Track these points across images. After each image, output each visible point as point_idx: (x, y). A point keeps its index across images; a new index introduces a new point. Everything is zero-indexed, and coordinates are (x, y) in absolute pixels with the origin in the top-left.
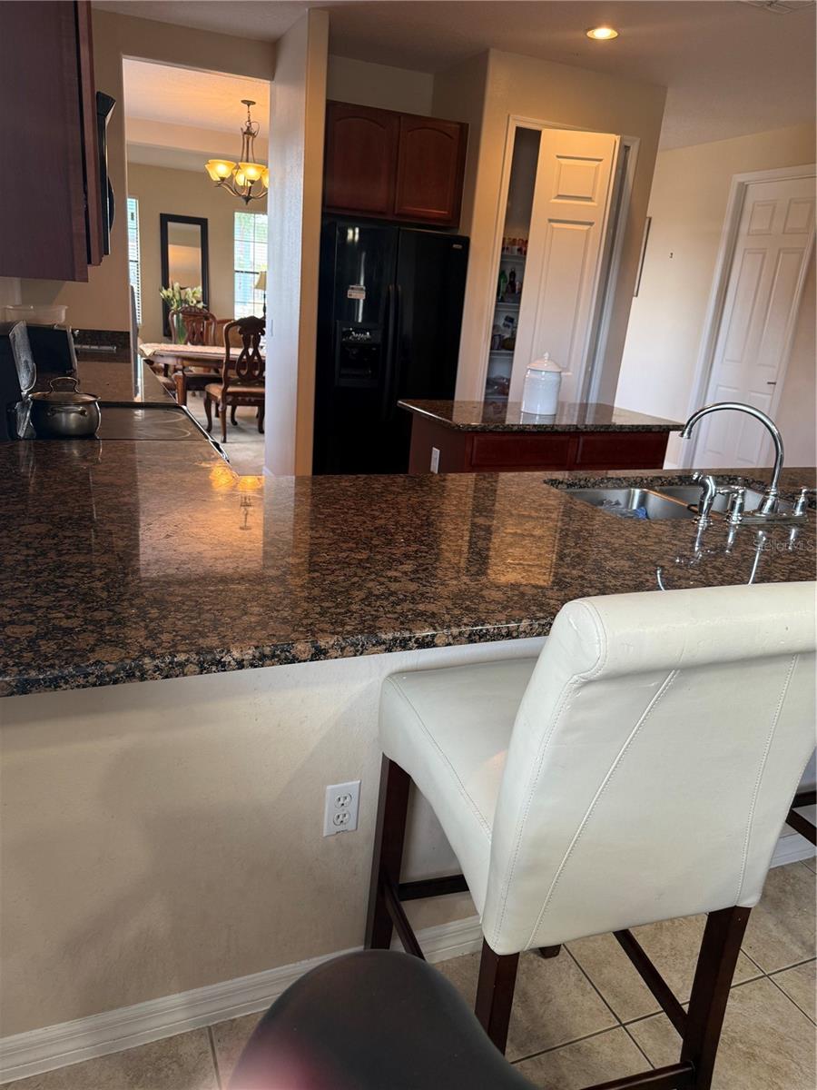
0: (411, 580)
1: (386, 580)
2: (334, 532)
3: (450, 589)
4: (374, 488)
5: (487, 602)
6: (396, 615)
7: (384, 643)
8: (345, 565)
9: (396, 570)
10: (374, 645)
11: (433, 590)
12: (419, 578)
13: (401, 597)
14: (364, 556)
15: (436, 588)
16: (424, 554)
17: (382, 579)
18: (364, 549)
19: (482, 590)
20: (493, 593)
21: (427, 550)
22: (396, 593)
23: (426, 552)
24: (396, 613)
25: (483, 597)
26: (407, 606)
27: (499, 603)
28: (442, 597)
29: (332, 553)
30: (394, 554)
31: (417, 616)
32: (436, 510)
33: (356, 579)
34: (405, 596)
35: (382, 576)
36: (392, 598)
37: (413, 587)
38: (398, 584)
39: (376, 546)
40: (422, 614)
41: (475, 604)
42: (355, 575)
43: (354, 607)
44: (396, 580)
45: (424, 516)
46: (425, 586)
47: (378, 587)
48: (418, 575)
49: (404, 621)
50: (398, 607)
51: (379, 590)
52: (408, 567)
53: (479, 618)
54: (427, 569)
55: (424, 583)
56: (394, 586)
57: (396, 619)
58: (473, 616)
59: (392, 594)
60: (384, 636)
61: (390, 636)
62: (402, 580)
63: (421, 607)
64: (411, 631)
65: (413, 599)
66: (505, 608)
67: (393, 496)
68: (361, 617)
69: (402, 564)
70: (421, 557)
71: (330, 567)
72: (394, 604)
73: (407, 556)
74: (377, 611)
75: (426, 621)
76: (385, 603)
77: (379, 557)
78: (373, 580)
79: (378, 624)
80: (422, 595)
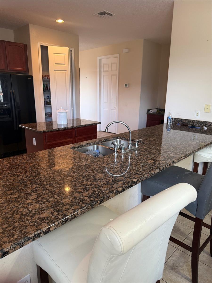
0: (36, 203)
1: (27, 205)
2: (3, 187)
3: (51, 203)
4: (16, 163)
5: (65, 205)
6: (33, 223)
7: (31, 239)
8: (10, 202)
9: (30, 199)
10: (27, 241)
11: (45, 205)
12: (39, 201)
13: (34, 212)
14: (17, 196)
15: (46, 204)
16: (39, 189)
17: (25, 206)
18: (16, 192)
19: (62, 200)
20: (66, 200)
21: (39, 186)
22: (31, 211)
23: (40, 187)
24: (33, 222)
25: (63, 203)
26: (37, 216)
27: (69, 204)
28: (49, 208)
29: (4, 197)
30: (28, 192)
31: (41, 221)
32: (40, 167)
33: (15, 208)
34: (35, 211)
35: (25, 204)
36: (31, 214)
37: (37, 206)
38: (31, 206)
39: (20, 189)
40: (43, 219)
41: (61, 208)
42: (15, 207)
43: (17, 224)
44: (30, 204)
45: (36, 171)
46: (42, 204)
47: (24, 210)
48: (38, 200)
49: (37, 225)
50: (34, 218)
51: (25, 211)
52: (34, 197)
53: (64, 214)
54: (41, 195)
55: (41, 203)
56: (30, 208)
57: (34, 225)
58: (62, 214)
59: (31, 212)
60: (30, 236)
61: (33, 235)
62: (33, 203)
63: (42, 215)
64: (40, 229)
65: (39, 212)
66: (71, 206)
67: (23, 165)
68: (20, 228)
69: (32, 195)
70: (38, 190)
71: (4, 205)
72: (32, 217)
73: (33, 191)
74: (26, 223)
75: (45, 222)
76: (28, 218)
77: (22, 195)
78: (22, 207)
79: (27, 231)
80: (41, 209)
